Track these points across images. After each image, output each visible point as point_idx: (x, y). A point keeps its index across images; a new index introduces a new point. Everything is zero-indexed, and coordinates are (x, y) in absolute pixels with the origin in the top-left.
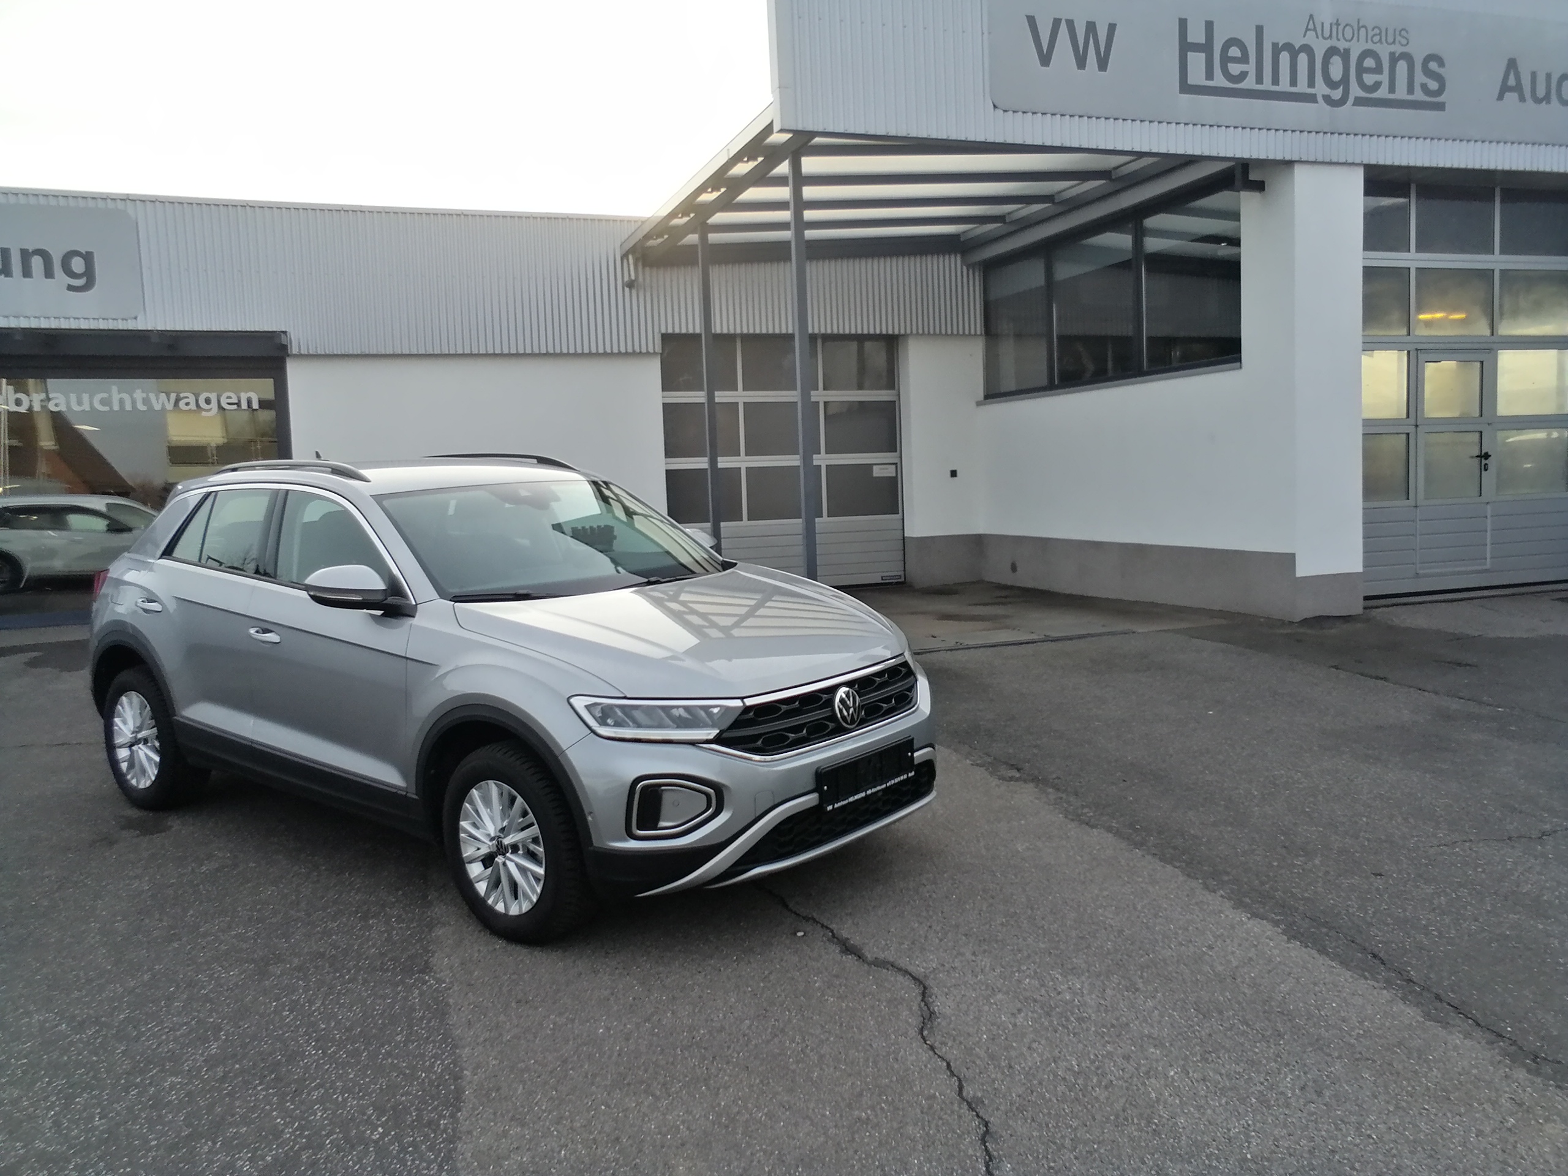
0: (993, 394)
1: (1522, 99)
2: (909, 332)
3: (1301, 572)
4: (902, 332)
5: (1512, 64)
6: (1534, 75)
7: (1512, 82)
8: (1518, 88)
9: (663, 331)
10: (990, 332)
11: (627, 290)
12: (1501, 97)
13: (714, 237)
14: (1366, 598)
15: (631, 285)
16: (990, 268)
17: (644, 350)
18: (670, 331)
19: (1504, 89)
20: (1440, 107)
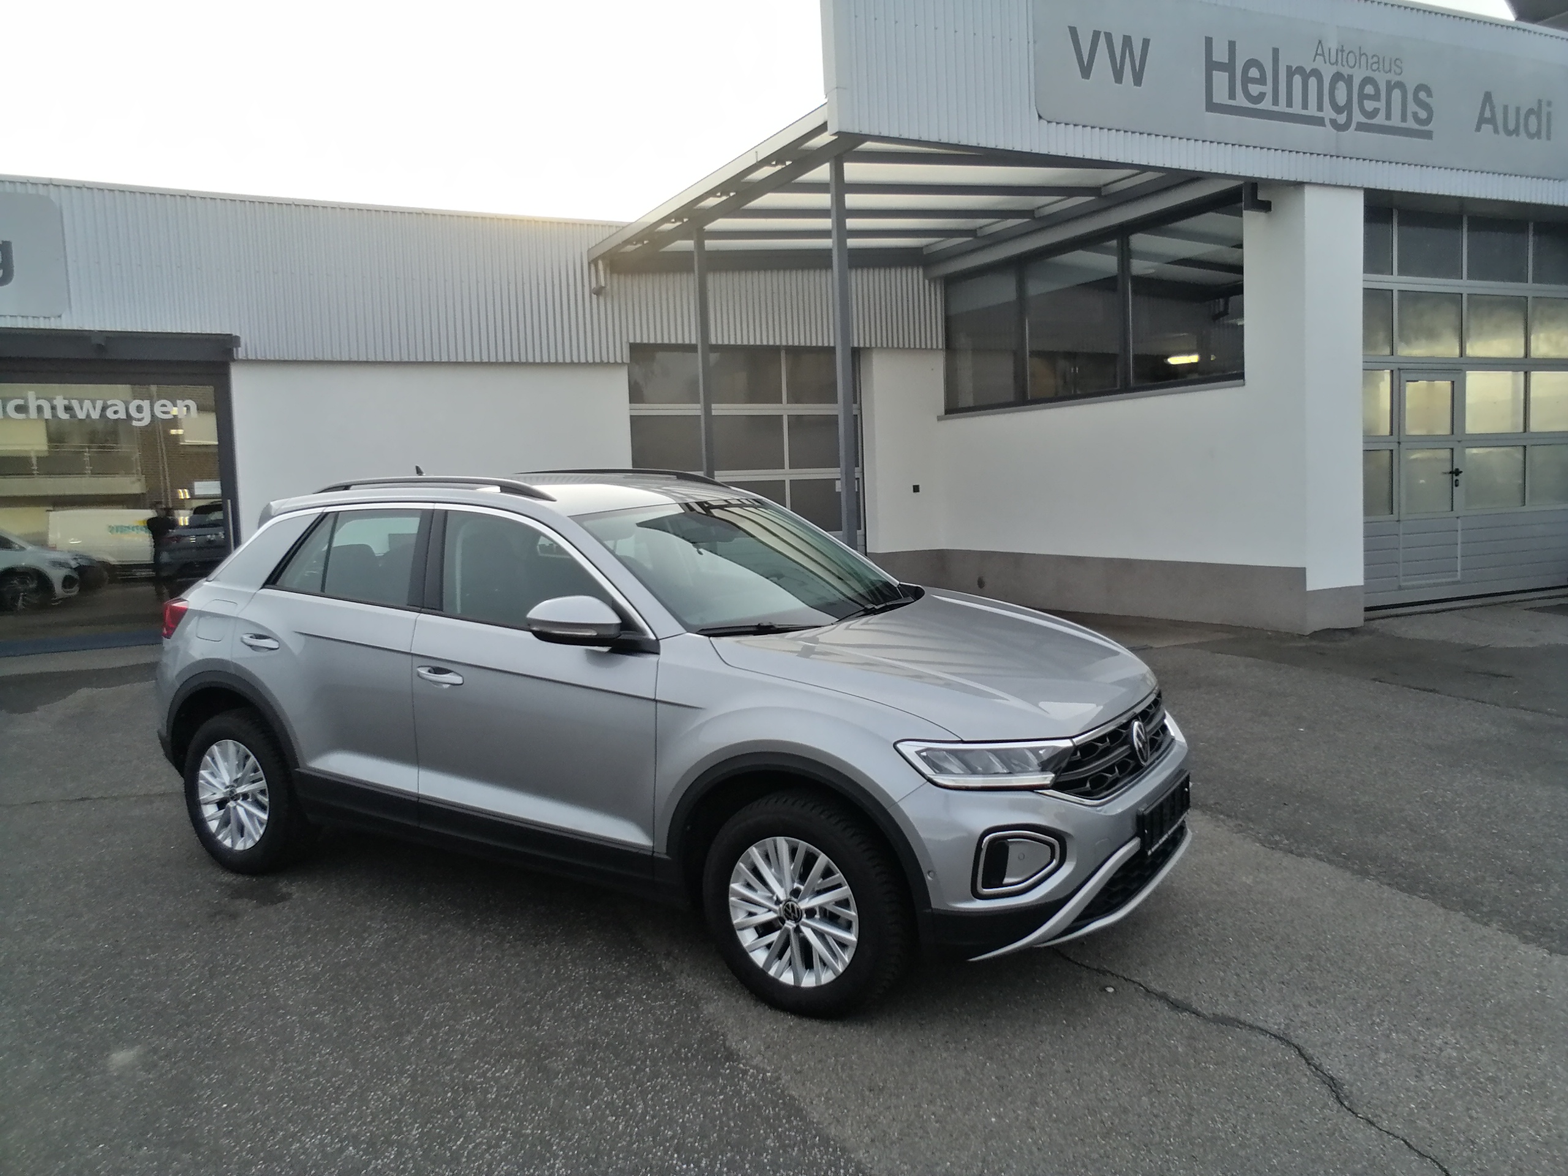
0: (953, 409)
1: (1496, 131)
2: (873, 345)
3: (1312, 584)
4: (868, 345)
5: (1488, 97)
6: (1506, 108)
7: (1488, 114)
8: (1492, 121)
9: (631, 341)
10: (950, 347)
11: (594, 297)
12: (1478, 129)
13: (710, 244)
14: (1367, 609)
15: (598, 292)
16: (951, 282)
17: (612, 360)
18: (638, 341)
19: (1482, 120)
20: (1428, 135)
